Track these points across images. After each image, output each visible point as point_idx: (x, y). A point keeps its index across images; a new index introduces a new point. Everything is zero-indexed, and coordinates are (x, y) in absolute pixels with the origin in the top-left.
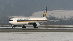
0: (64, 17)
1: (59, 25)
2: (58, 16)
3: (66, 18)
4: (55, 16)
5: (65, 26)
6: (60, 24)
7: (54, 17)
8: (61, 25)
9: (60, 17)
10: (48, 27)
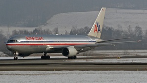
0: (137, 28)
1: (123, 51)
2: (119, 26)
3: (141, 31)
4: (110, 26)
5: (139, 54)
6: (125, 49)
7: (107, 27)
8: (127, 49)
9: (125, 28)
10: (92, 55)
